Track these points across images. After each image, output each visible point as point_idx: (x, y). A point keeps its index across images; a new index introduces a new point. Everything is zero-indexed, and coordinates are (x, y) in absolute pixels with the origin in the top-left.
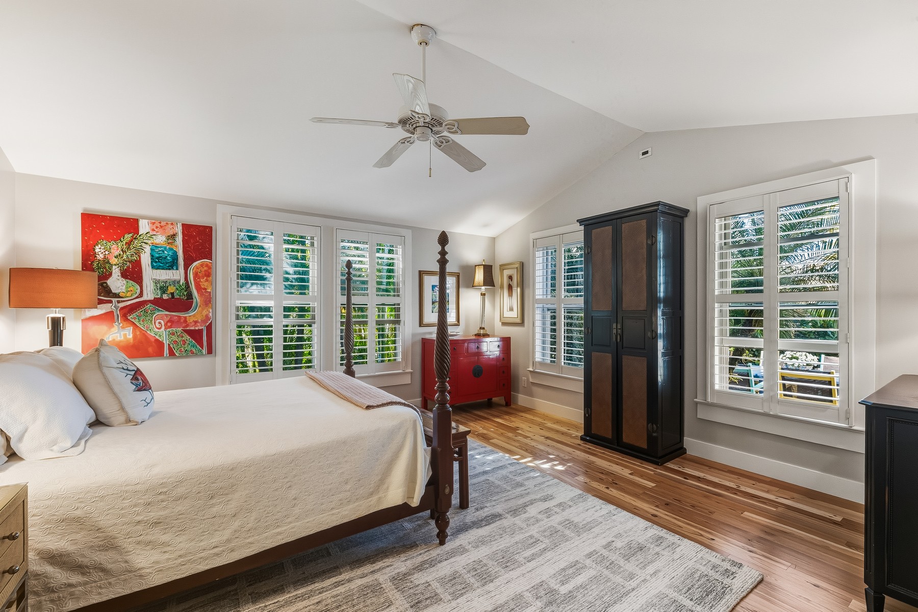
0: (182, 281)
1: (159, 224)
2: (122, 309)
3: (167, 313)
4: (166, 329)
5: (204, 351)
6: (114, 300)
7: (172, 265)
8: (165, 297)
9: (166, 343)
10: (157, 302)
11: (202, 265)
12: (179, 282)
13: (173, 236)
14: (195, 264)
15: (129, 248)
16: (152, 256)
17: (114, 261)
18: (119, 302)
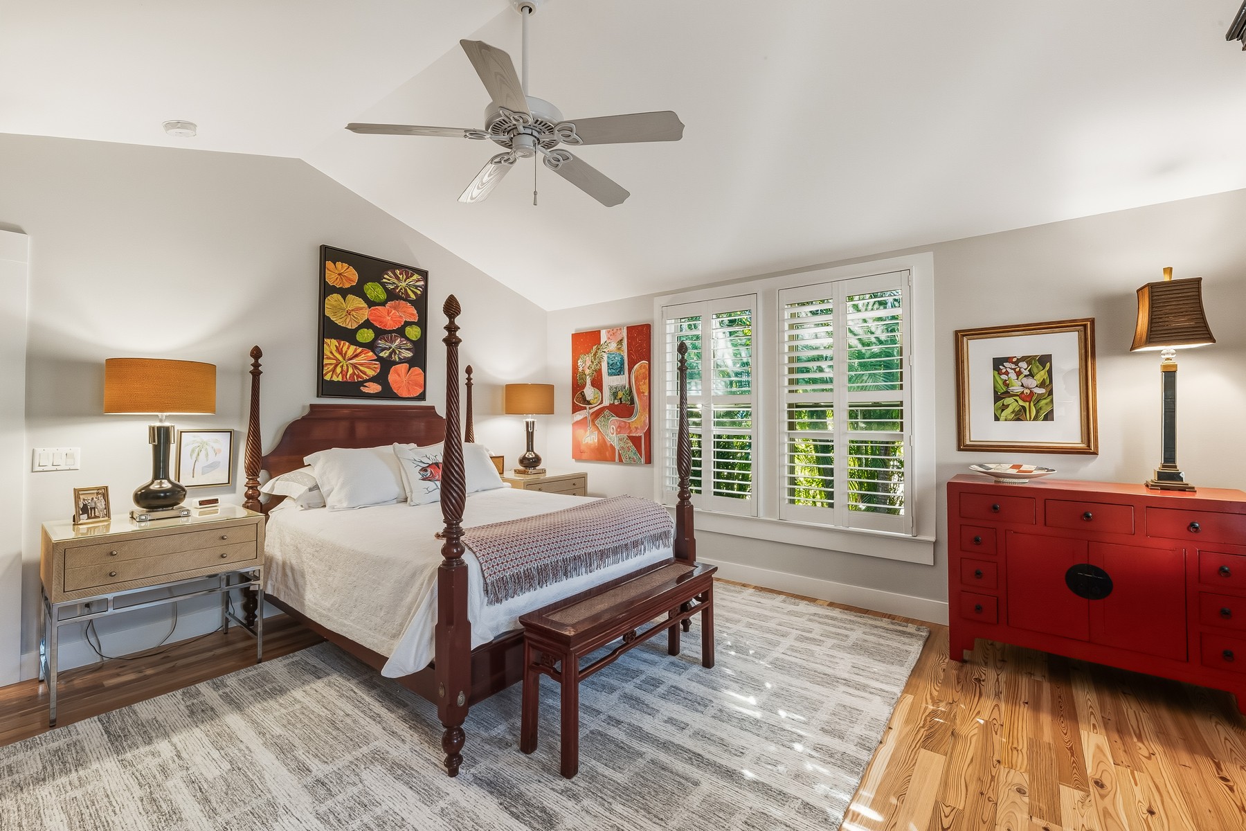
0: (627, 386)
1: (613, 330)
2: (592, 414)
3: (617, 418)
4: (617, 434)
5: (643, 460)
6: (588, 406)
7: (620, 372)
8: (617, 403)
9: (617, 448)
10: (612, 408)
11: (640, 367)
12: (625, 388)
13: (621, 342)
14: (636, 367)
15: (595, 359)
16: (608, 363)
17: (587, 372)
18: (590, 408)
